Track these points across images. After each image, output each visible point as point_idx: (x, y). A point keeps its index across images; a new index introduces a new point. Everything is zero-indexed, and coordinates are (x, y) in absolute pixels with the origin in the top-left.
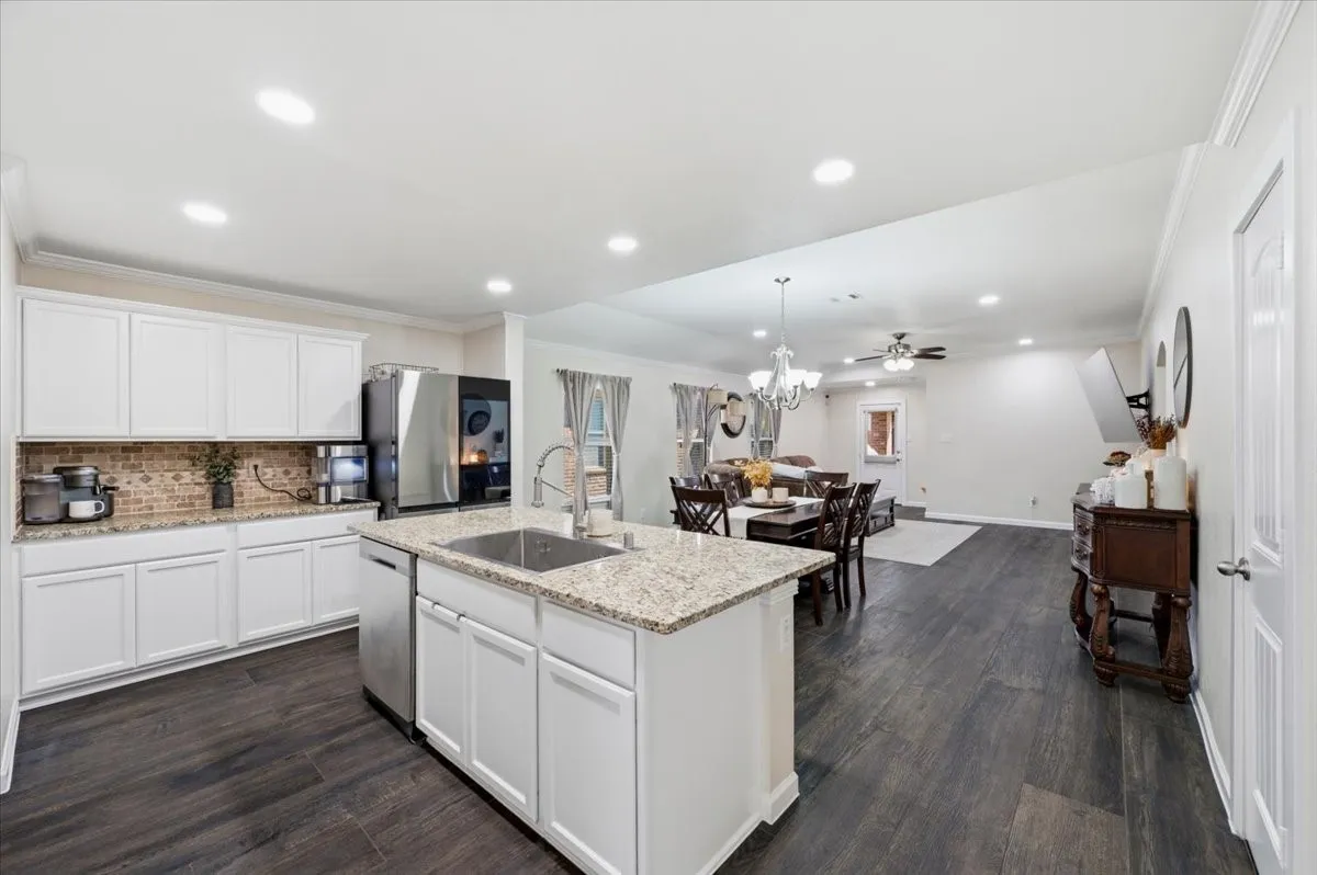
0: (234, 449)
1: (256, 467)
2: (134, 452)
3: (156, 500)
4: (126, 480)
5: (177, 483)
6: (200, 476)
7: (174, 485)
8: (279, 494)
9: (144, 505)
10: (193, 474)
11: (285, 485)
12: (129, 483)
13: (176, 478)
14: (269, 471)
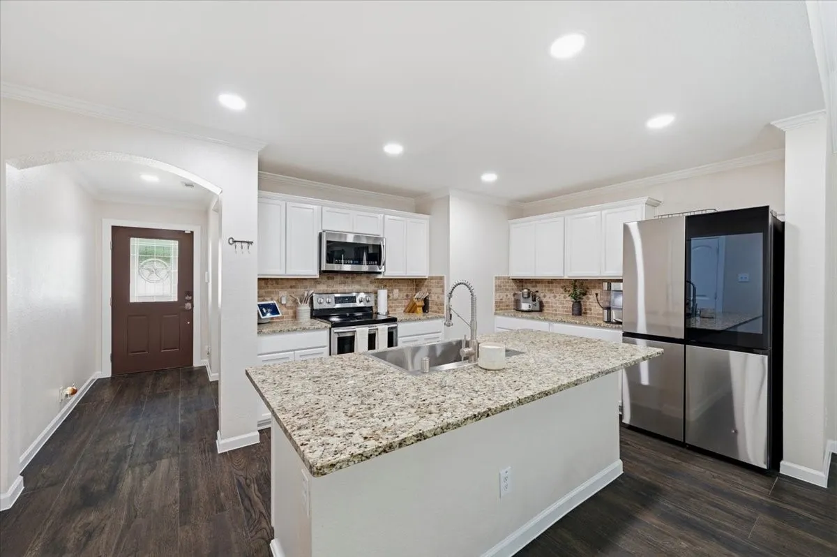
1: (597, 294)
3: (558, 307)
7: (564, 301)
9: (554, 309)
12: (549, 298)
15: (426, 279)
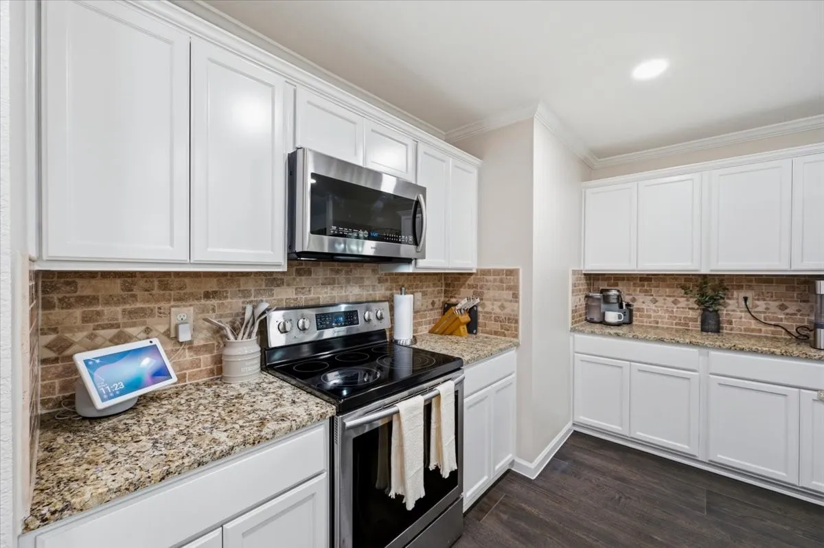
0: (722, 281)
1: (746, 299)
2: (646, 280)
3: (661, 317)
4: (642, 300)
5: (675, 307)
6: (692, 303)
7: (673, 308)
8: (773, 328)
9: (652, 319)
10: (688, 300)
11: (781, 320)
12: (643, 303)
13: (675, 302)
14: (761, 305)
15: (471, 274)
